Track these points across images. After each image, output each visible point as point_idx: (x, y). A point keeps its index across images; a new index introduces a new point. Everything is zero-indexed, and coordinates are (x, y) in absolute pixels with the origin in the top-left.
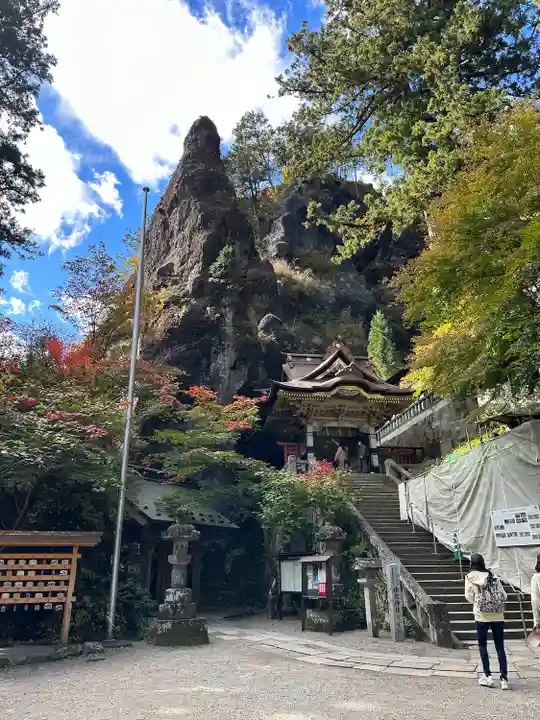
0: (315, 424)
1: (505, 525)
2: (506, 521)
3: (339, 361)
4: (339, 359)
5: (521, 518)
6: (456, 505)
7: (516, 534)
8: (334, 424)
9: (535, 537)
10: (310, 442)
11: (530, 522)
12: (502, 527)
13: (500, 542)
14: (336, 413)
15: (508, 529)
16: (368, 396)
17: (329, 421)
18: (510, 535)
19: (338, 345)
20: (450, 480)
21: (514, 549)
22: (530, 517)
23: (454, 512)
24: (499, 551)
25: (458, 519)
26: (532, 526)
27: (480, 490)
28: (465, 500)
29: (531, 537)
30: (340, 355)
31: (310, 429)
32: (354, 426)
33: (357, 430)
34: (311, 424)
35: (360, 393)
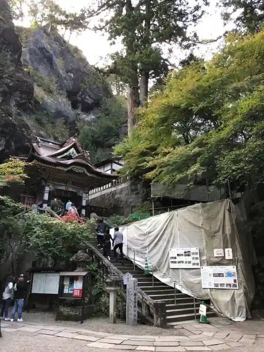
0: (51, 186)
1: (177, 257)
2: (178, 255)
3: (72, 150)
4: (73, 149)
5: (187, 254)
6: (147, 243)
7: (183, 262)
8: (63, 188)
9: (194, 264)
10: (46, 197)
11: (192, 256)
12: (175, 258)
13: (172, 266)
14: (66, 182)
15: (179, 259)
16: (89, 175)
17: (60, 186)
18: (179, 262)
19: (74, 140)
20: (145, 229)
21: (180, 270)
22: (193, 253)
23: (146, 247)
24: (171, 270)
25: (147, 252)
26: (193, 258)
27: (164, 236)
28: (153, 241)
29: (192, 264)
30: (74, 146)
31: (47, 189)
32: (74, 191)
33: (75, 193)
34: (48, 186)
35: (84, 171)
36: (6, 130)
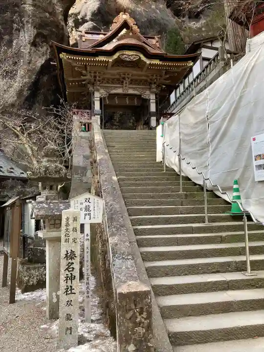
8: (120, 91)
10: (97, 106)
14: (120, 81)
16: (148, 62)
19: (124, 16)
30: (126, 25)
31: (97, 95)
32: (136, 92)
33: (139, 97)
34: (98, 90)
35: (140, 58)
36: (45, 32)
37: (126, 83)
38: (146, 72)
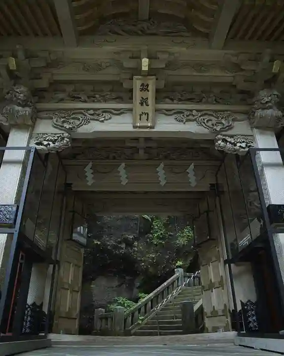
37: (145, 88)
38: (225, 46)
